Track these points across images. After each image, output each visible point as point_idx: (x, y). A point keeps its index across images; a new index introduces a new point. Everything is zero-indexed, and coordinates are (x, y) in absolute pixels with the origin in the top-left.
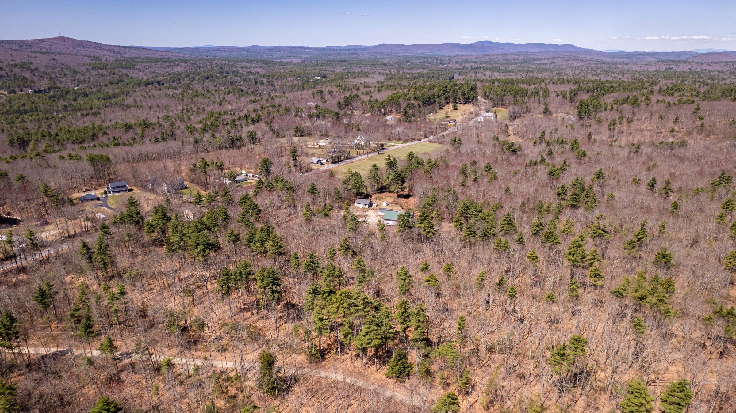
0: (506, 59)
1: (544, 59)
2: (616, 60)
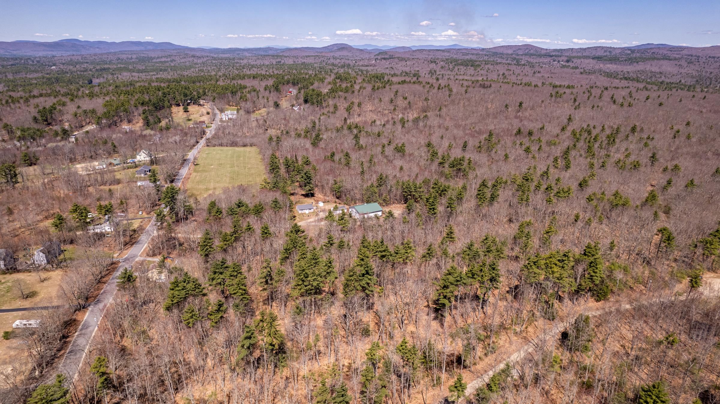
0: (119, 59)
1: (161, 57)
2: (221, 55)
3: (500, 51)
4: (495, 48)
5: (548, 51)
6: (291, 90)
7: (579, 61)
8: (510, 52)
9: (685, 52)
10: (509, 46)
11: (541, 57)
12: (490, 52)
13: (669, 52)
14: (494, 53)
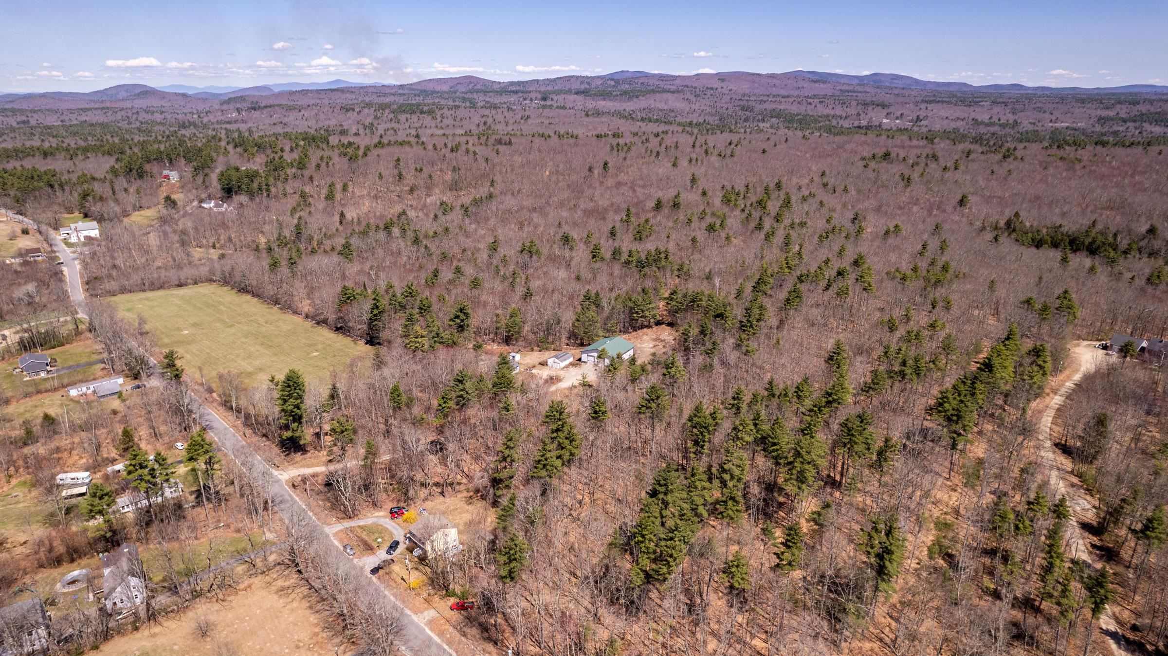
3: (430, 87)
4: (419, 83)
5: (502, 85)
6: (165, 172)
7: (561, 98)
8: (445, 88)
9: (678, 82)
10: (440, 79)
11: (501, 95)
12: (414, 90)
13: (661, 82)
14: (421, 91)
